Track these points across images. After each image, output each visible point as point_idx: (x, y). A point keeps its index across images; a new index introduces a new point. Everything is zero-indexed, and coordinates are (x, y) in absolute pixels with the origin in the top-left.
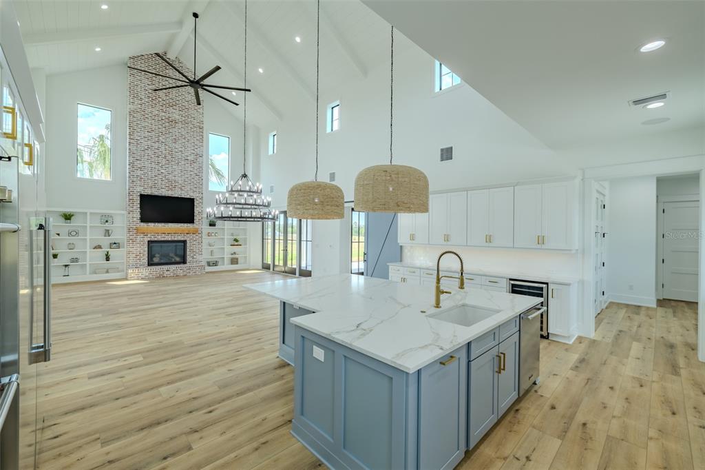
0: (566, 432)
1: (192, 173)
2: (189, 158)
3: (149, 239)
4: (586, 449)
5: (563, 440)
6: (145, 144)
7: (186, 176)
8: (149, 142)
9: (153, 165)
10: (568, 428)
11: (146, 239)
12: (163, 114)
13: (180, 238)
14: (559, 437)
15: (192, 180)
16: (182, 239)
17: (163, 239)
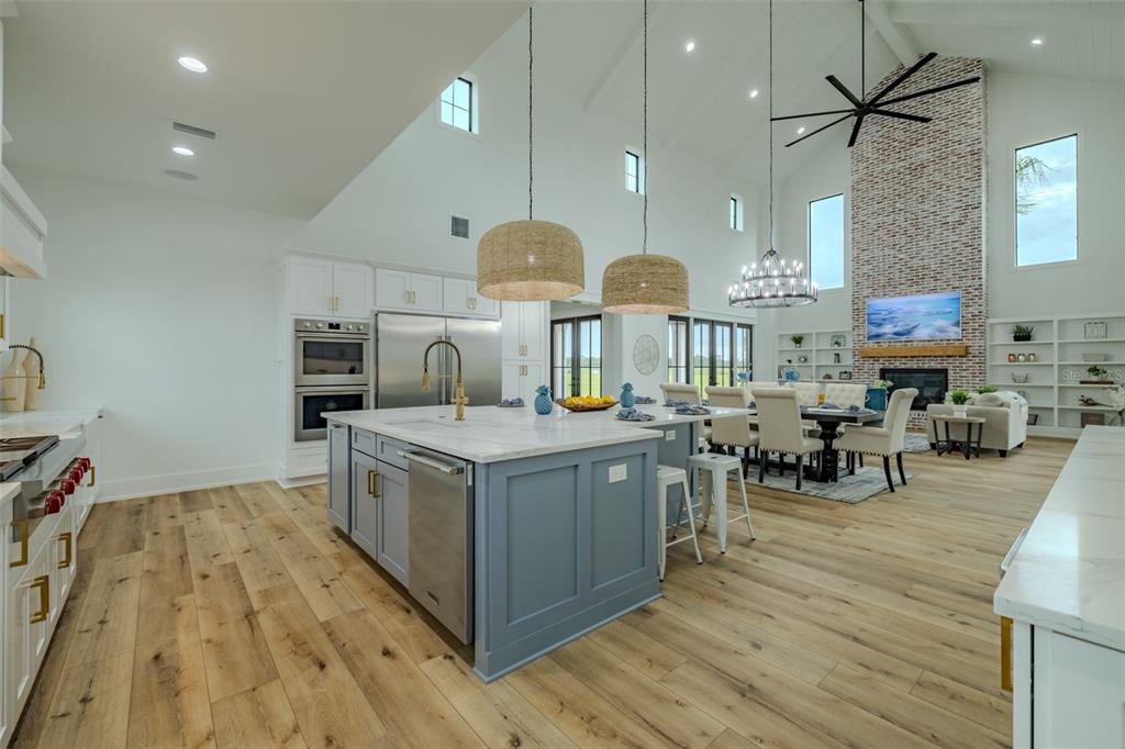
0: (329, 635)
1: (957, 245)
2: (949, 219)
3: (881, 366)
4: (289, 635)
5: (321, 624)
6: (873, 222)
7: (945, 253)
8: (880, 218)
9: (887, 251)
10: (333, 641)
11: (878, 367)
12: (902, 164)
13: (934, 365)
14: (327, 622)
15: (958, 258)
16: (939, 366)
17: (903, 366)
